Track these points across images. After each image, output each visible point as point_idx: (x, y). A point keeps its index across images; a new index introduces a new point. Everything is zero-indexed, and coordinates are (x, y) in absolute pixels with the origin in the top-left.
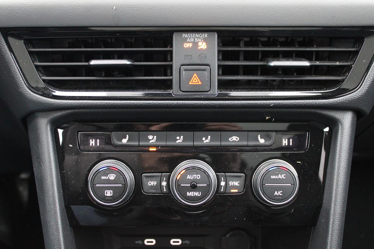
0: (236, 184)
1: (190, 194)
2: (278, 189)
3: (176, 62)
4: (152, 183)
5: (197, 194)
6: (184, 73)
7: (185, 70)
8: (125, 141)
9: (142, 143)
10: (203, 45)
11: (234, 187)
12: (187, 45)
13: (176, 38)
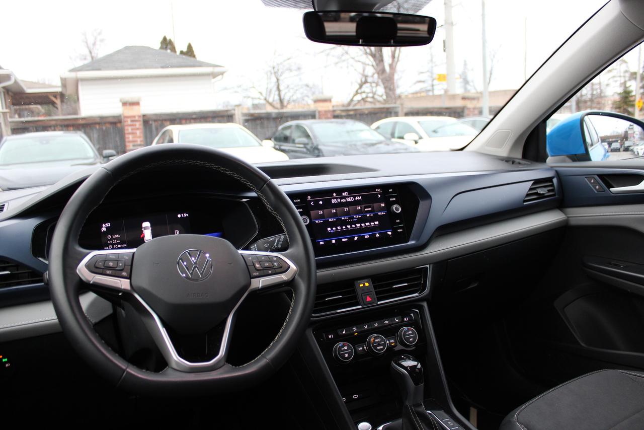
0: (393, 341)
1: (378, 348)
2: (411, 338)
3: (359, 293)
4: (360, 349)
5: (381, 347)
6: (364, 297)
7: (364, 295)
8: (344, 332)
9: (351, 332)
10: (367, 284)
11: (393, 343)
12: (361, 285)
13: (356, 283)
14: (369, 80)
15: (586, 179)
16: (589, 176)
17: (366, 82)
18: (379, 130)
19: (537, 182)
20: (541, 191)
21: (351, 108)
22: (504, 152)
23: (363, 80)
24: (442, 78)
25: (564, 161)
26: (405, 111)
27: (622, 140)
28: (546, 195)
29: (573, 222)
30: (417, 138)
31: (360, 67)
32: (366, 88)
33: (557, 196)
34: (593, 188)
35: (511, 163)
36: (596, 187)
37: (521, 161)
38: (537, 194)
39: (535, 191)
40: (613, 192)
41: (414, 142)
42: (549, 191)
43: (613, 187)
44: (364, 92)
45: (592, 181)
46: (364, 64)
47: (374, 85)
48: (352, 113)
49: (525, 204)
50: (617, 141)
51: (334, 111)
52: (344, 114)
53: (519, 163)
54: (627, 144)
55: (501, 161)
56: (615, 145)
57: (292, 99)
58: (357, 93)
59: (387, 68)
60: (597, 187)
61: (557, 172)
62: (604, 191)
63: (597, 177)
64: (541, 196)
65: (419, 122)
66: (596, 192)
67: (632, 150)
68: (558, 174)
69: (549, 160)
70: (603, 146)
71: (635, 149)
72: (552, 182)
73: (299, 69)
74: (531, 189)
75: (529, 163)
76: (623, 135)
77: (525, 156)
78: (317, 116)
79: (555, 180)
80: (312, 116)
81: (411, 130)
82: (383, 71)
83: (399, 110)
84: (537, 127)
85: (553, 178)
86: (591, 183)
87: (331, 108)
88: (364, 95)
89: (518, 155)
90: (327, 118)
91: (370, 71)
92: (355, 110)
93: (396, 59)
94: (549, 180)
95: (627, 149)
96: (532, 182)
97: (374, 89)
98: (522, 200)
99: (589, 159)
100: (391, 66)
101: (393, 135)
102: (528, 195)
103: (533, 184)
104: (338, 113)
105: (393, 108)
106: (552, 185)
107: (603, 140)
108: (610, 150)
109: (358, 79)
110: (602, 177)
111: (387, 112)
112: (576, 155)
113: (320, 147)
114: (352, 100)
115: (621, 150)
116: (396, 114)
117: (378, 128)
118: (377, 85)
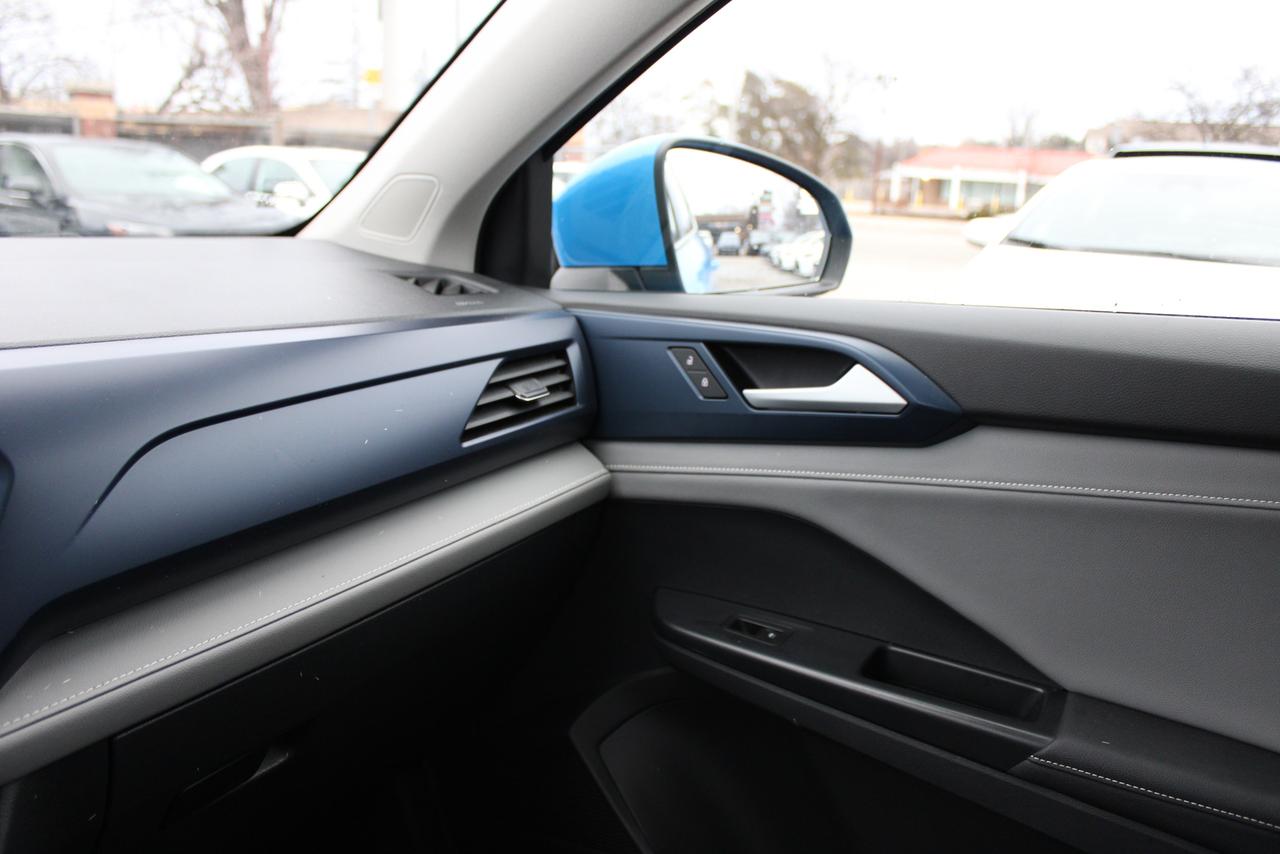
14: (210, 62)
15: (670, 353)
16: (680, 342)
17: (202, 65)
18: (223, 176)
19: (513, 359)
20: (525, 392)
21: (166, 118)
22: (416, 249)
23: (197, 60)
24: (375, 77)
25: (602, 289)
26: (286, 136)
27: (743, 229)
28: (543, 403)
29: (628, 488)
30: (303, 195)
31: (189, 30)
32: (202, 77)
33: (578, 406)
34: (691, 384)
35: (432, 288)
36: (702, 381)
37: (469, 284)
38: (512, 402)
39: (506, 394)
40: (755, 405)
41: (297, 204)
42: (552, 389)
43: (753, 386)
44: (197, 87)
45: (690, 362)
46: (200, 25)
47: (219, 74)
48: (163, 131)
49: (466, 445)
50: (731, 230)
51: (119, 123)
52: (143, 131)
53: (463, 291)
54: (756, 237)
55: (399, 281)
56: (729, 239)
57: (30, 88)
58: (180, 87)
59: (254, 40)
60: (705, 382)
61: (580, 323)
62: (726, 397)
63: (702, 348)
64: (530, 410)
65: (313, 162)
66: (701, 398)
67: (767, 255)
68: (585, 332)
69: (561, 278)
70: (701, 239)
71: (776, 251)
72: (563, 355)
73: (46, 18)
74: (490, 388)
75: (494, 291)
76: (747, 216)
77: (485, 265)
78: (77, 127)
79: (574, 353)
80: (64, 127)
81: (291, 177)
82: (242, 45)
83: (273, 133)
84: (523, 170)
85: (567, 343)
86: (687, 368)
87: (111, 115)
88: (197, 95)
89: (463, 260)
90: (101, 135)
91: (215, 41)
92: (172, 126)
93: (274, 25)
94: (557, 350)
95: (754, 252)
96: (496, 363)
97: (220, 85)
98: (459, 432)
99: (675, 286)
100: (264, 37)
101: (251, 187)
102: (479, 410)
103: (500, 370)
104: (127, 127)
105: (259, 128)
106: (566, 369)
107: (703, 223)
108: (716, 251)
109: (186, 57)
110: (723, 349)
111: (245, 136)
112: (638, 268)
113: (72, 202)
114: (168, 103)
115: (743, 251)
116: (266, 141)
117: (221, 168)
118: (228, 73)
